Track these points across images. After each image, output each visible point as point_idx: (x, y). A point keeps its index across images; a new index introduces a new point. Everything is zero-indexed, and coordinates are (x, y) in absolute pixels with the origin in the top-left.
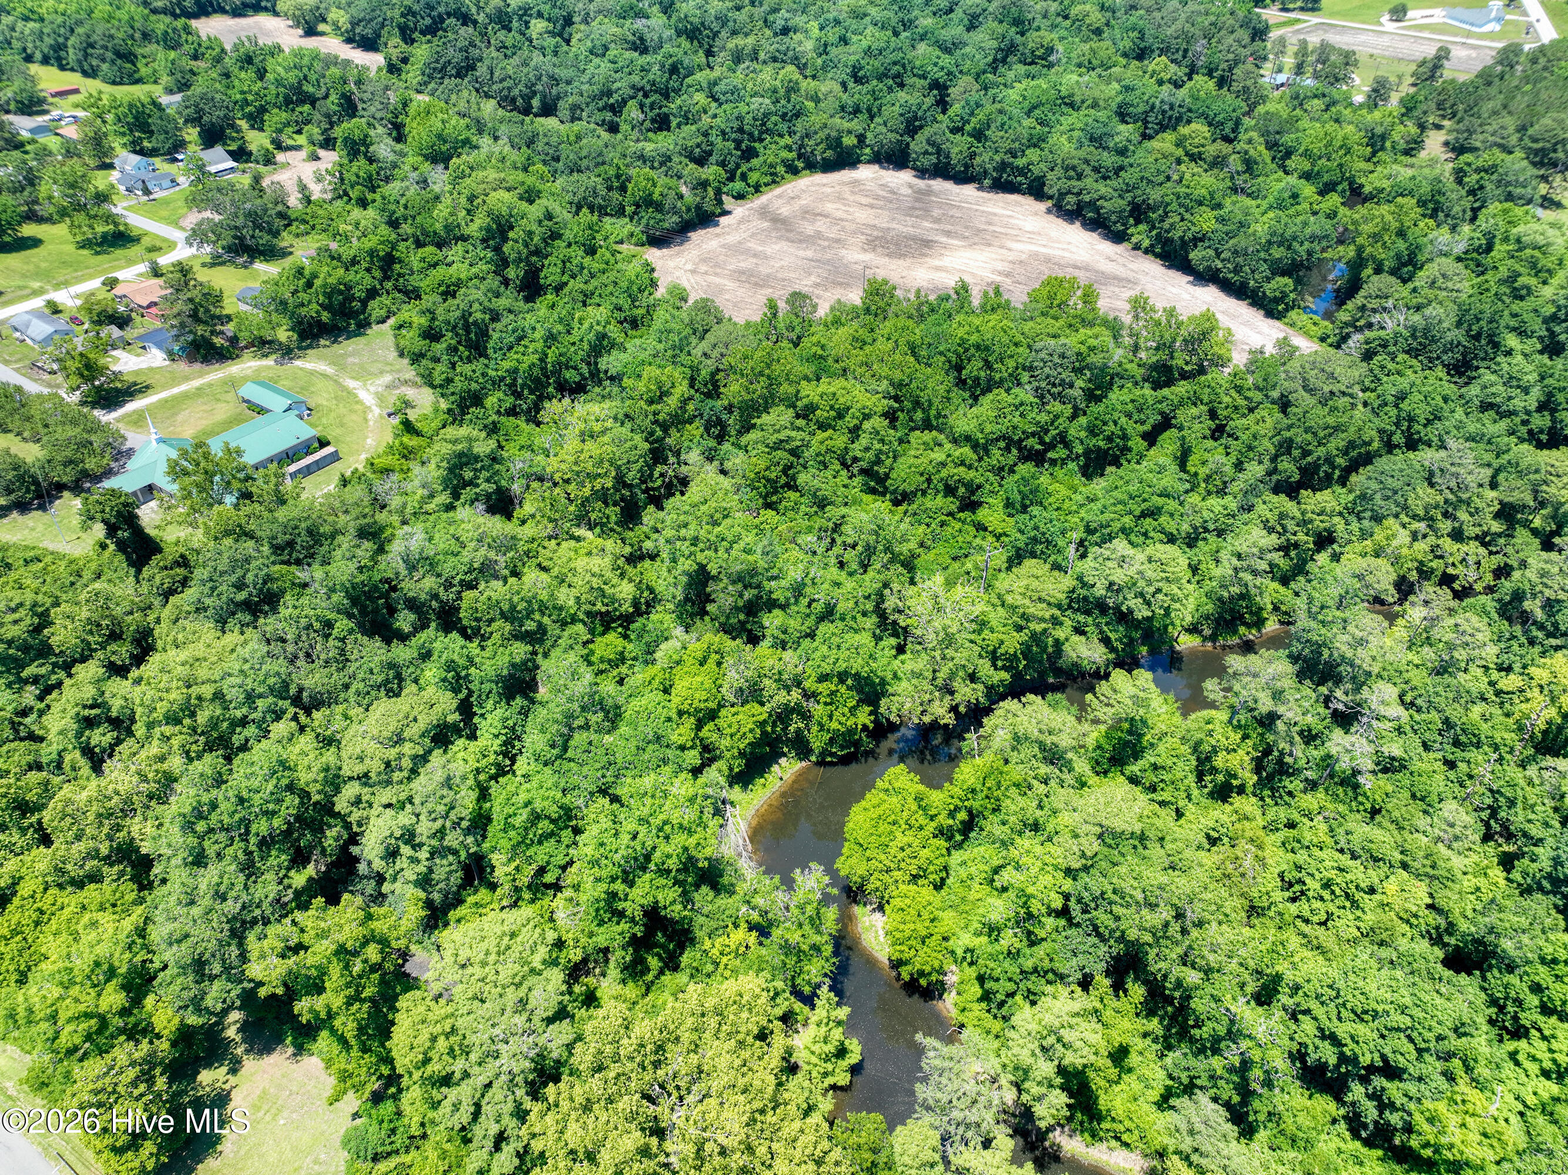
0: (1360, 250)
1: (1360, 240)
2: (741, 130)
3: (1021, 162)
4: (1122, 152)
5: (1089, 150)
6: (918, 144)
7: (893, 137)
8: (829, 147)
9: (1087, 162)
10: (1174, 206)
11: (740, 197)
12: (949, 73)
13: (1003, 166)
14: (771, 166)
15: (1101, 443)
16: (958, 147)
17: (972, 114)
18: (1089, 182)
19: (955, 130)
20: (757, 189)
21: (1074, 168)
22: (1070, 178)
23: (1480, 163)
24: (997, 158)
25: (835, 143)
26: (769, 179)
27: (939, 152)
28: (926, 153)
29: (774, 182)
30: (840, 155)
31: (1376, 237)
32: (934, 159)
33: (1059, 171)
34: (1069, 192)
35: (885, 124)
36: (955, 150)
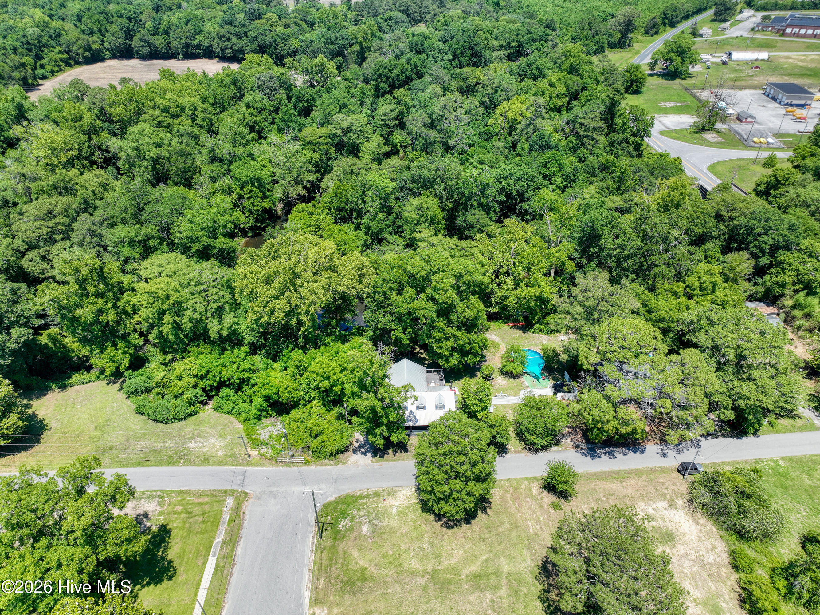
0: (361, 45)
1: (359, 40)
2: (28, 43)
3: (195, 42)
4: (244, 26)
5: (227, 28)
6: (136, 43)
7: (121, 41)
8: (85, 50)
9: (229, 33)
10: (279, 40)
11: (44, 78)
12: (135, 13)
13: (187, 45)
14: (56, 61)
15: (305, 104)
16: (159, 41)
17: (160, 24)
18: (234, 40)
19: (153, 35)
20: (52, 72)
21: (224, 36)
22: (224, 42)
23: (386, 17)
24: (183, 41)
25: (88, 48)
26: (56, 69)
27: (149, 45)
28: (143, 46)
29: (61, 70)
30: (92, 55)
31: (365, 38)
32: (148, 49)
33: (217, 40)
34: (226, 48)
35: (113, 35)
36: (158, 43)
